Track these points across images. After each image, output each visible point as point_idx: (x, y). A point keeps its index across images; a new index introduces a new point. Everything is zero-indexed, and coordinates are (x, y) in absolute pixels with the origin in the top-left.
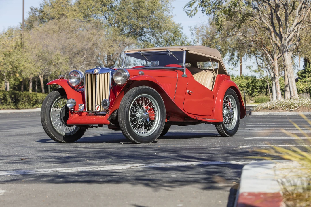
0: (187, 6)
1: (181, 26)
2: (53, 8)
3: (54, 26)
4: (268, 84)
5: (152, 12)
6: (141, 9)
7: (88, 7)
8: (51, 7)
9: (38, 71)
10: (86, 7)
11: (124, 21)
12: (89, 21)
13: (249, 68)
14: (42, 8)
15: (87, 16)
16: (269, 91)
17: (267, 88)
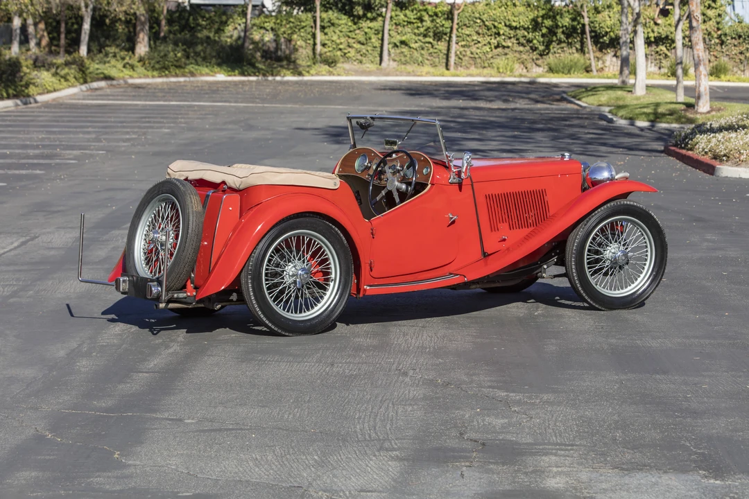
4: (586, 21)
16: (589, 42)
17: (583, 32)
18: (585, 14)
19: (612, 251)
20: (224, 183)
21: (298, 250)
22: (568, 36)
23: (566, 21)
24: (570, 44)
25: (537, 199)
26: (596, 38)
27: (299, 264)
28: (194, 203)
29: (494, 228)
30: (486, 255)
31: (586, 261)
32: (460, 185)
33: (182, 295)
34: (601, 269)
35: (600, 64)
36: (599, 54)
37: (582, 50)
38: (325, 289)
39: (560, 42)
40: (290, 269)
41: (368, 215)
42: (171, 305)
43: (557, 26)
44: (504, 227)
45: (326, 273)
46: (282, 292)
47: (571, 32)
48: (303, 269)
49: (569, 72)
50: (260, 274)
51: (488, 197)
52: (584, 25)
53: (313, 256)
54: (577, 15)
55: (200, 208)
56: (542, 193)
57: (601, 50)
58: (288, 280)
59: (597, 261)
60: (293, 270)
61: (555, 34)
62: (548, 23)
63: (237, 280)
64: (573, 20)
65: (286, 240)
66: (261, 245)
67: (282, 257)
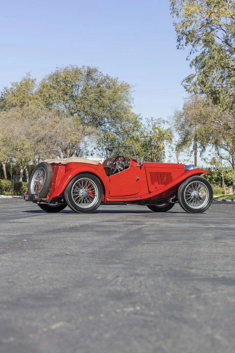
0: (186, 81)
1: (140, 117)
2: (14, 96)
3: (17, 113)
4: (223, 176)
5: (114, 102)
6: (102, 99)
7: (50, 95)
8: (12, 95)
9: (3, 156)
10: (47, 96)
11: (86, 110)
12: (50, 109)
13: (205, 160)
14: (3, 96)
15: (48, 105)
16: (224, 183)
17: (222, 180)
18: (222, 174)
19: (194, 193)
20: (60, 163)
21: (84, 185)
22: (216, 181)
23: (216, 176)
24: (217, 184)
25: (169, 175)
26: (226, 182)
27: (84, 190)
28: (50, 169)
29: (153, 183)
30: (150, 192)
31: (185, 196)
32: (141, 167)
33: (45, 199)
34: (190, 199)
35: (228, 191)
36: (227, 188)
37: (221, 186)
38: (93, 199)
39: (214, 183)
40: (81, 191)
41: (108, 175)
42: (41, 203)
43: (213, 178)
44: (156, 183)
45: (94, 193)
46: (78, 198)
47: (217, 180)
48: (86, 191)
49: (217, 194)
50: (71, 192)
51: (151, 173)
52: (222, 177)
53: (89, 188)
54: (219, 174)
55: (52, 170)
56: (170, 174)
57: (228, 186)
58: (80, 195)
59: (189, 196)
60: (82, 192)
61: (212, 180)
62: (209, 176)
63: (63, 193)
64: (218, 175)
65: (80, 181)
66: (71, 182)
67: (79, 187)
